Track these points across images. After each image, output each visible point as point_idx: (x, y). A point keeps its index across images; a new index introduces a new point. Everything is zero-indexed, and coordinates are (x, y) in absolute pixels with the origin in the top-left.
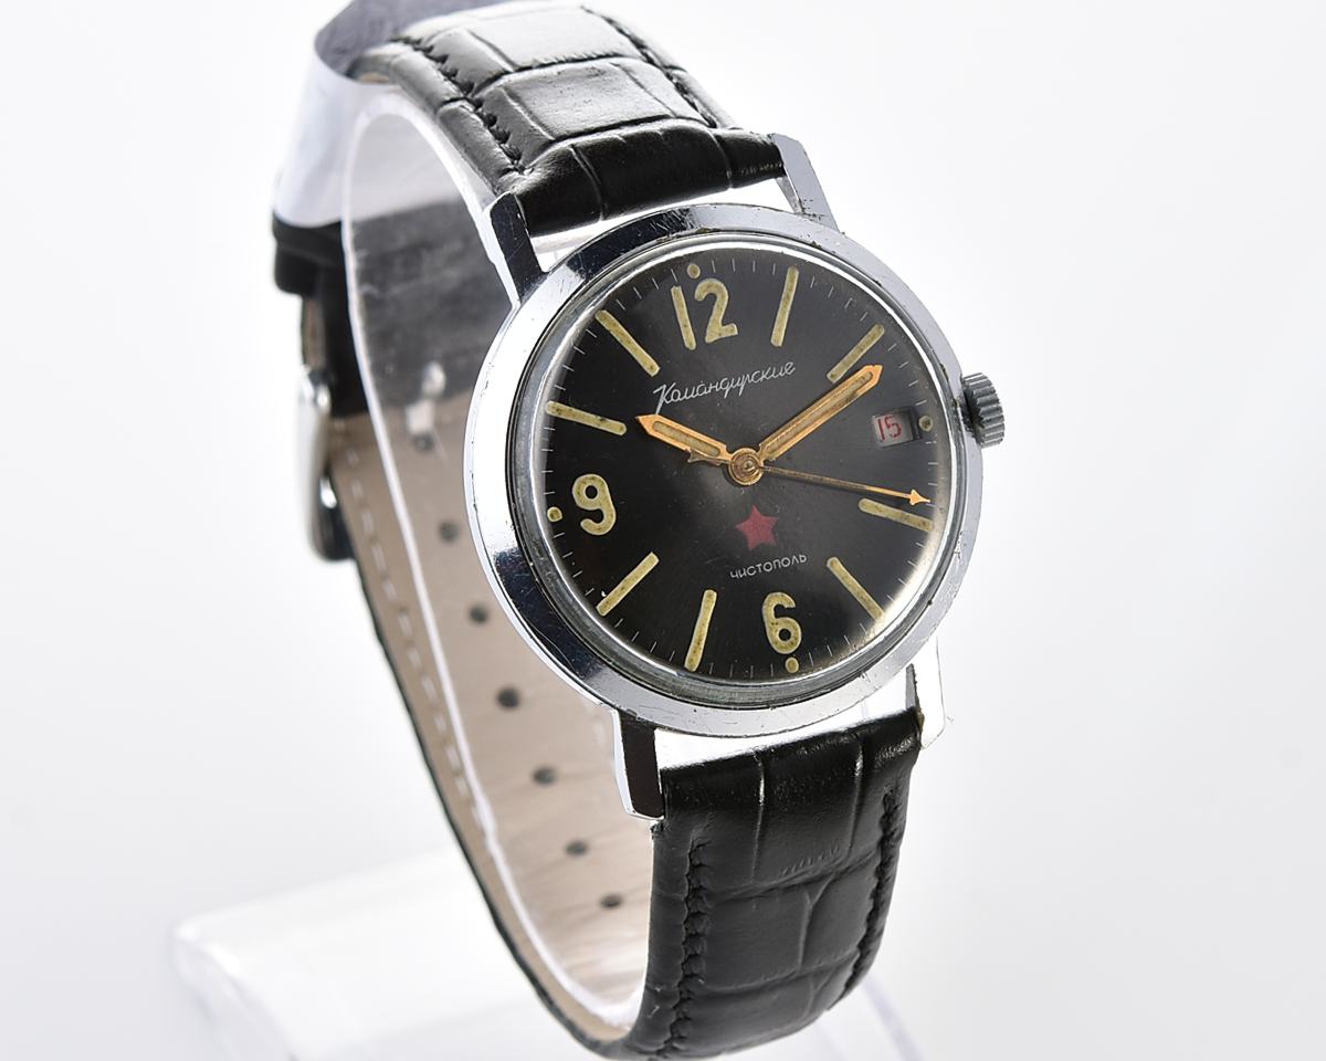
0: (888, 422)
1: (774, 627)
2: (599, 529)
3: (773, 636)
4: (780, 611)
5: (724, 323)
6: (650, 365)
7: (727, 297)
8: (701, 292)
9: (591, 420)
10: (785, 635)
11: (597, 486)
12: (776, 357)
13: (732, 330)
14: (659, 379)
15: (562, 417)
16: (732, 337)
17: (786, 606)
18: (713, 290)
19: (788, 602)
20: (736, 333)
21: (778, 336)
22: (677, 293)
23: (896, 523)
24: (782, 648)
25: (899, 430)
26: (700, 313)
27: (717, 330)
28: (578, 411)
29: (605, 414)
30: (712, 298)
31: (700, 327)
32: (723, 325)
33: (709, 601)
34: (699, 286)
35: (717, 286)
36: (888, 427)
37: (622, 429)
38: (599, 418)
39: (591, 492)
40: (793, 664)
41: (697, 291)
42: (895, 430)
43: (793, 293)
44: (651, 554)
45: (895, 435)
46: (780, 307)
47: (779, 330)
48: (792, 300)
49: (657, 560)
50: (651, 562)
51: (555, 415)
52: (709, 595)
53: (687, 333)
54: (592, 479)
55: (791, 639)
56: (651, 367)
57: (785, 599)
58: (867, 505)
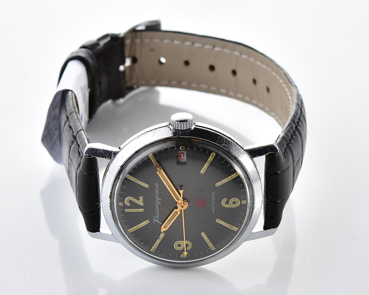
0: (179, 156)
1: (231, 205)
2: (190, 246)
3: (234, 206)
4: (227, 203)
7: (131, 197)
8: (128, 204)
9: (158, 241)
10: (234, 203)
11: (178, 244)
12: (152, 188)
13: (141, 198)
15: (156, 248)
16: (143, 198)
18: (128, 201)
19: (225, 200)
20: (142, 197)
21: (146, 186)
22: (126, 210)
23: (210, 164)
24: (238, 204)
25: (182, 153)
26: (134, 205)
27: (140, 202)
28: (155, 244)
29: (158, 237)
30: (131, 202)
31: (139, 207)
32: (139, 200)
33: (218, 221)
34: (126, 204)
35: (127, 199)
36: (180, 157)
37: (163, 234)
39: (179, 245)
40: (244, 202)
41: (128, 205)
42: (182, 155)
43: (134, 178)
44: (201, 233)
45: (184, 155)
46: (137, 183)
47: (145, 185)
48: (136, 179)
49: (203, 233)
50: (203, 234)
51: (155, 250)
52: (217, 221)
53: (139, 211)
54: (175, 244)
55: (236, 201)
56: (147, 222)
57: (224, 200)
58: (203, 171)
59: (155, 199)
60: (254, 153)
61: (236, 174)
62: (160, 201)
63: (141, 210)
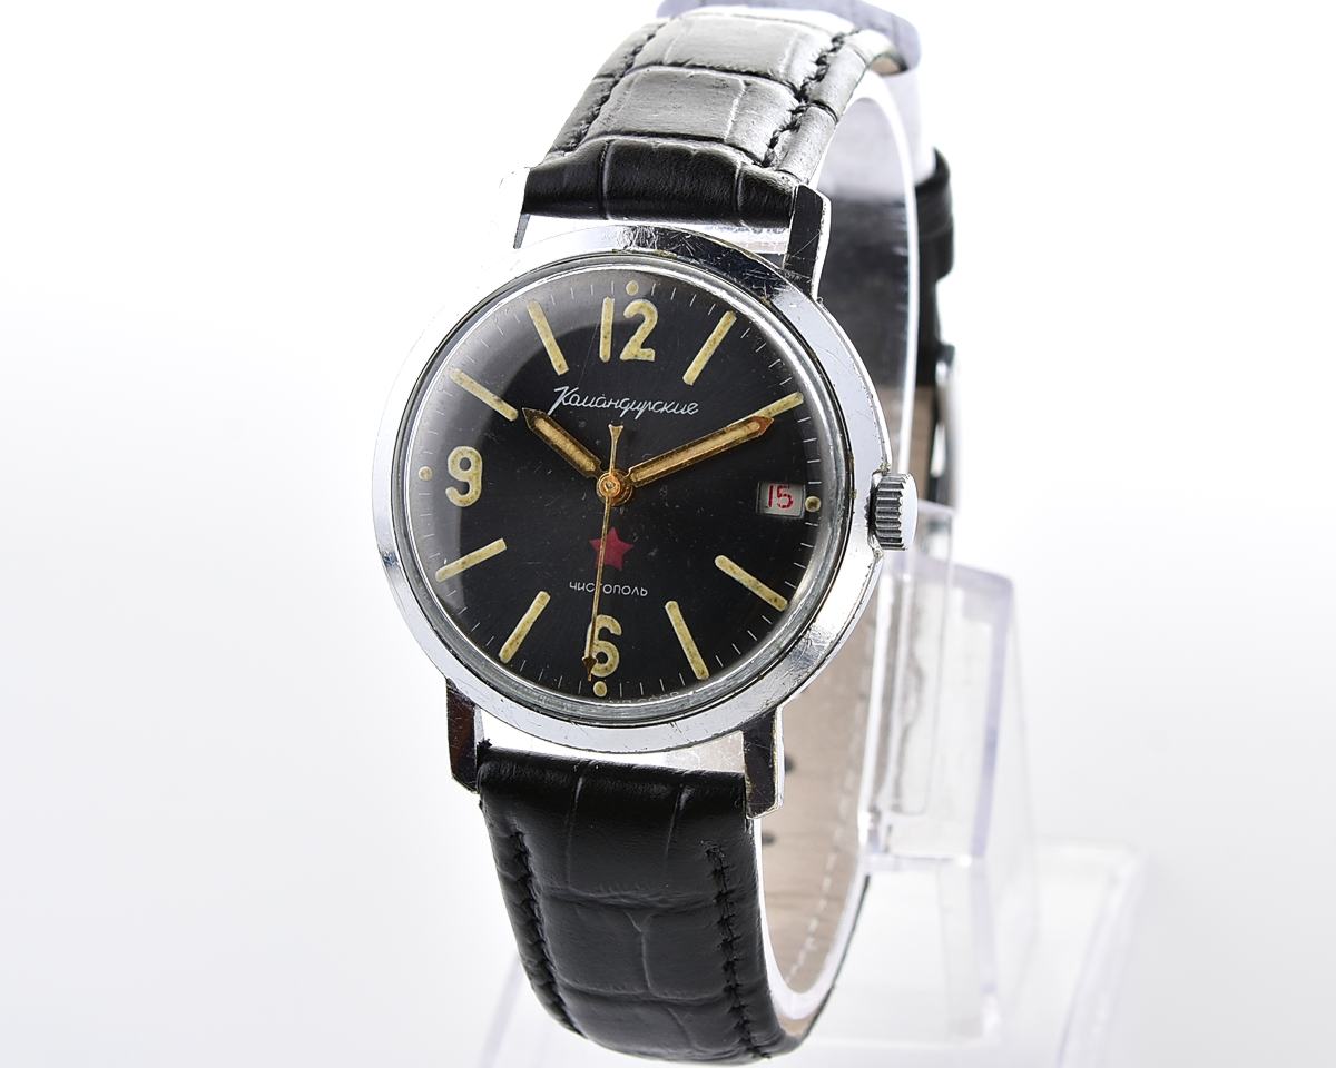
1: (594, 646)
2: (461, 501)
4: (605, 634)
5: (643, 346)
6: (559, 363)
7: (655, 322)
8: (630, 311)
9: (488, 396)
10: (602, 658)
11: (472, 460)
12: (685, 394)
13: (649, 355)
14: (563, 380)
15: (464, 386)
16: (647, 362)
17: (612, 632)
18: (645, 313)
19: (615, 628)
20: (652, 359)
21: (691, 375)
22: (609, 304)
23: (747, 589)
24: (596, 669)
25: (791, 502)
26: (623, 331)
27: (633, 350)
28: (480, 385)
29: (504, 397)
30: (638, 320)
31: (617, 347)
32: (642, 348)
33: (540, 601)
34: (632, 304)
35: (649, 310)
36: (779, 496)
37: (513, 414)
38: (496, 398)
39: (465, 464)
40: (599, 688)
41: (628, 308)
42: (785, 501)
43: (721, 338)
44: (501, 540)
45: (784, 507)
46: (704, 347)
47: (695, 369)
48: (718, 343)
49: (505, 548)
50: (498, 548)
51: (458, 383)
52: (542, 597)
53: (605, 344)
54: (471, 452)
55: (607, 665)
56: (560, 366)
57: (614, 625)
58: (723, 563)
59: (640, 399)
60: (758, 735)
61: (703, 672)
62: (632, 413)
63: (605, 352)
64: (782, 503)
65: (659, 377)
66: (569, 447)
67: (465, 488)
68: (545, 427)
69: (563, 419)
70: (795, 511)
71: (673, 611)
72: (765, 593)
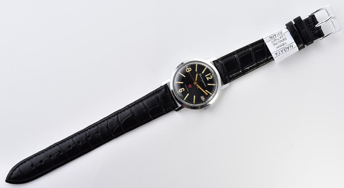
1: (181, 89)
4: (183, 90)
6: (203, 73)
7: (211, 79)
8: (211, 76)
9: (196, 68)
10: (181, 91)
12: (206, 85)
13: (208, 80)
14: (202, 74)
19: (184, 90)
21: (208, 84)
22: (210, 74)
26: (209, 76)
27: (208, 78)
30: (210, 77)
31: (207, 77)
37: (196, 71)
39: (190, 69)
40: (178, 92)
43: (213, 85)
46: (211, 84)
49: (185, 77)
51: (196, 65)
52: (183, 83)
58: (195, 96)
59: (204, 81)
62: (202, 81)
63: (206, 76)
64: (203, 98)
65: (207, 82)
66: (197, 78)
67: (188, 70)
68: (197, 74)
69: (198, 76)
70: (203, 100)
71: (188, 94)
72: (194, 101)
